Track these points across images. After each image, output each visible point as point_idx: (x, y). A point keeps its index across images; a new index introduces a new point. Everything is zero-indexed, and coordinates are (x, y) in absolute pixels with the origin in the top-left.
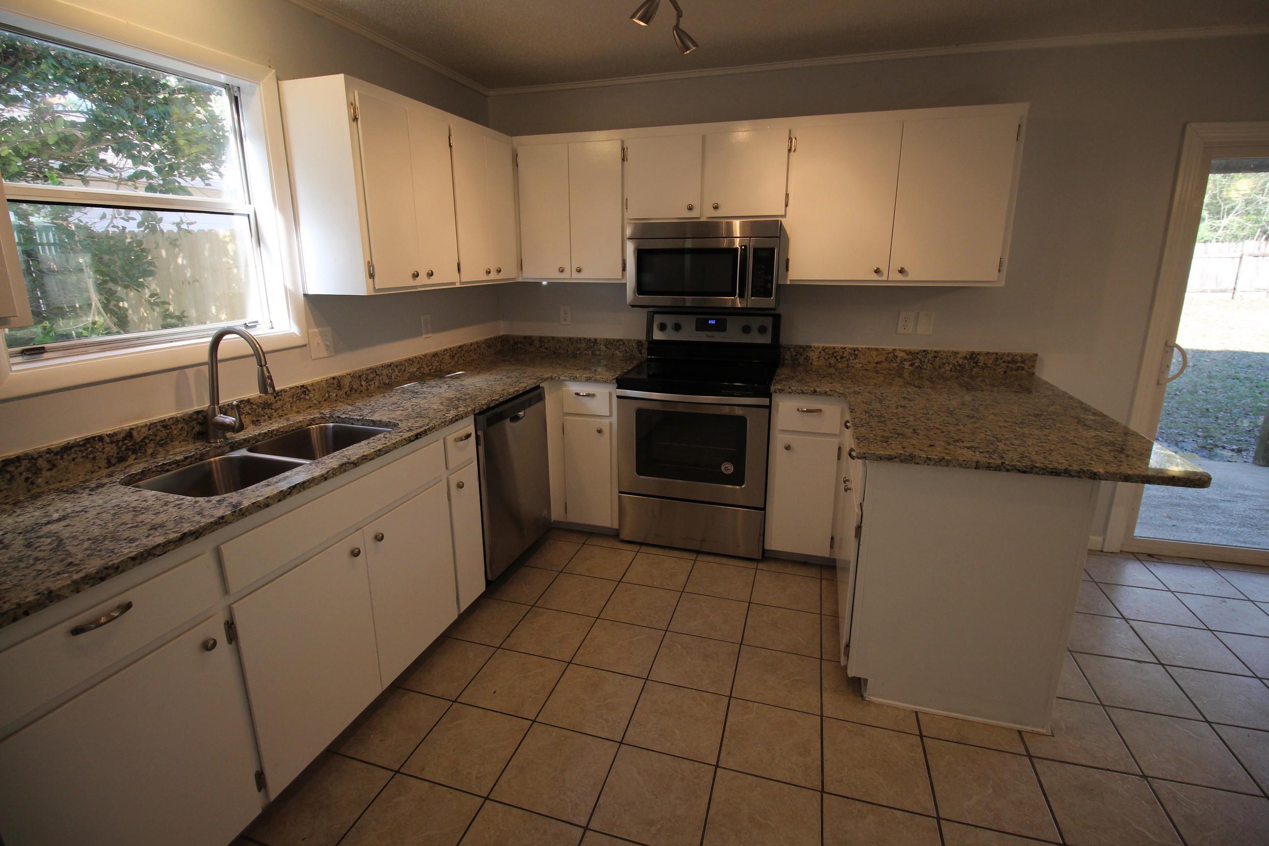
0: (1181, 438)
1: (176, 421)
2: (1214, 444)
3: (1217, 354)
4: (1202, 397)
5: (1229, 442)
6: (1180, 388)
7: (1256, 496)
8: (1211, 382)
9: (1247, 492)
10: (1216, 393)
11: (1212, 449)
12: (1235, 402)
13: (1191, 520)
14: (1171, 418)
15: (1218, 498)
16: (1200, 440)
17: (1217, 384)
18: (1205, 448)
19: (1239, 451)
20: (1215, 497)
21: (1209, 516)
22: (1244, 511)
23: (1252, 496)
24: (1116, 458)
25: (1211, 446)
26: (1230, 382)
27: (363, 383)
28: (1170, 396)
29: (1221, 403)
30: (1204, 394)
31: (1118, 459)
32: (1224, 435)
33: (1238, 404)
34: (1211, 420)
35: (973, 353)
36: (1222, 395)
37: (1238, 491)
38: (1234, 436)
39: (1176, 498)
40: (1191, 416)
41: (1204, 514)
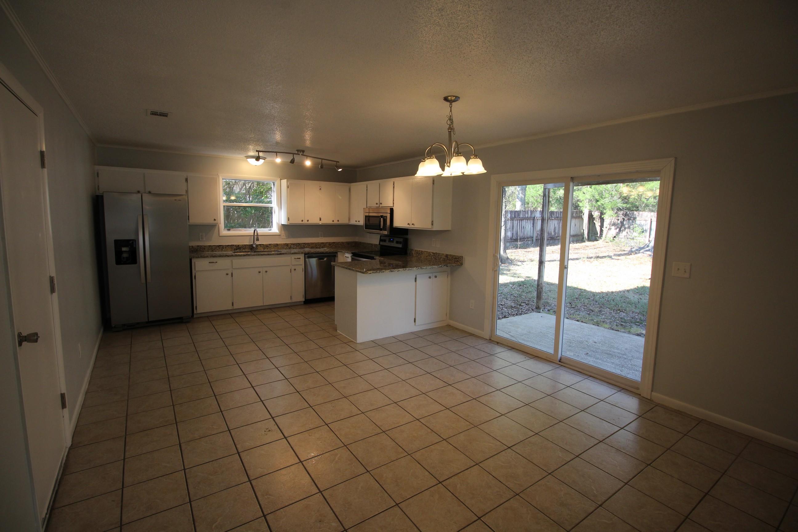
1: (247, 245)
27: (295, 246)
35: (447, 255)
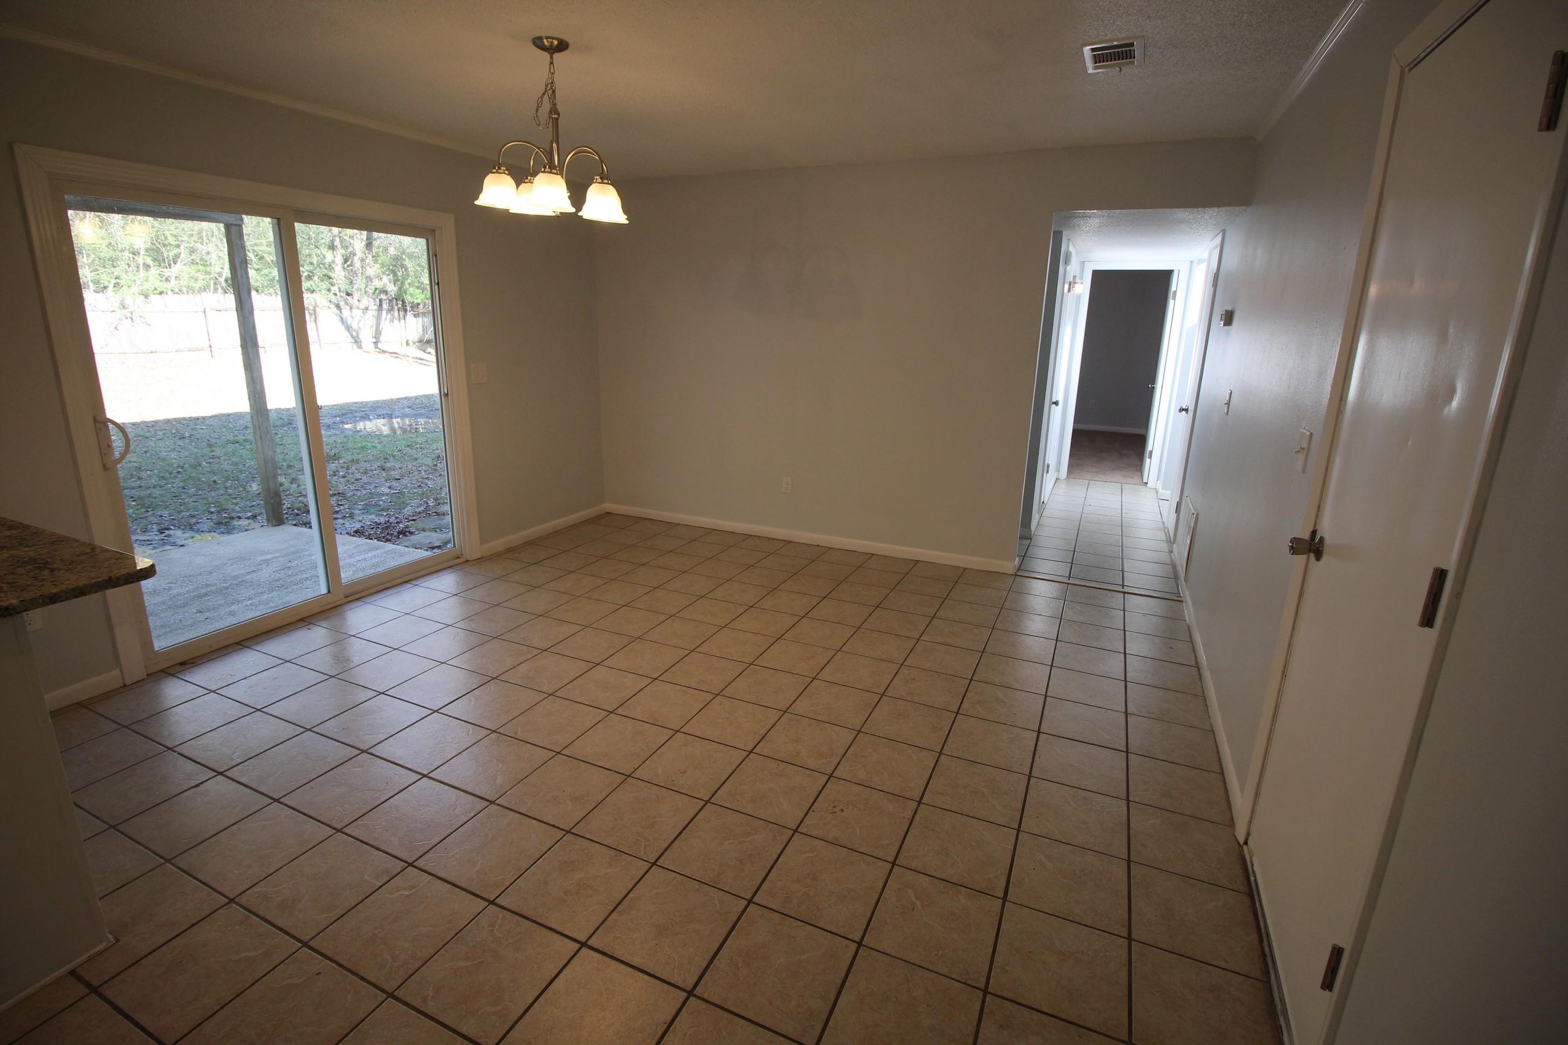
0: (194, 520)
2: (229, 516)
3: (211, 420)
4: (207, 469)
5: (243, 510)
6: (181, 464)
7: (277, 557)
8: (212, 451)
9: (268, 557)
10: (219, 462)
11: (228, 522)
12: (240, 467)
13: (222, 605)
14: (180, 501)
15: (243, 572)
16: (214, 517)
17: (218, 452)
18: (221, 523)
19: (254, 517)
20: (240, 572)
21: (239, 594)
22: (270, 576)
23: (274, 558)
24: (36, 578)
25: (226, 520)
26: (231, 448)
28: (173, 475)
29: (227, 471)
30: (208, 465)
31: (40, 578)
32: (237, 504)
33: (244, 469)
34: (221, 492)
36: (226, 463)
37: (260, 558)
38: (246, 503)
39: (202, 588)
40: (200, 493)
41: (234, 594)
